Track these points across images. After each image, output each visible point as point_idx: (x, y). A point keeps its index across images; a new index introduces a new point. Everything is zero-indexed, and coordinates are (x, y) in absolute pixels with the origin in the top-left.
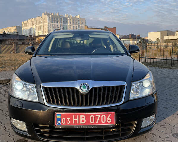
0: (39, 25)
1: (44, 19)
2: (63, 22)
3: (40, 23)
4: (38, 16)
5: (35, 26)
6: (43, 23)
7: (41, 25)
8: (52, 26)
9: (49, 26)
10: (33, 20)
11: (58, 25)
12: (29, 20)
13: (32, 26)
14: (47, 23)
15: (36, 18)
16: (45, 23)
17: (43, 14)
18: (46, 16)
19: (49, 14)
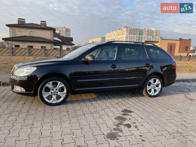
0: (118, 37)
1: (123, 31)
2: (139, 34)
3: (120, 35)
4: (119, 30)
5: (116, 37)
6: (122, 35)
7: (120, 36)
8: (129, 38)
10: (115, 32)
11: (134, 37)
12: (112, 33)
14: (125, 35)
15: (117, 31)
16: (124, 35)
17: (123, 28)
18: (125, 29)
19: (128, 28)
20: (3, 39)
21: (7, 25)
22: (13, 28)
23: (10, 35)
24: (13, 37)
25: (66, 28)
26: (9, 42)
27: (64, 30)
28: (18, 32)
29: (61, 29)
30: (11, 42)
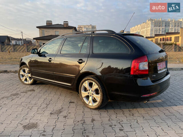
0: (143, 30)
1: (148, 24)
2: (165, 25)
3: (144, 28)
4: (143, 23)
5: (140, 30)
6: (147, 28)
7: (144, 29)
8: (154, 30)
9: (152, 30)
10: (139, 26)
11: (160, 29)
12: (136, 27)
13: (137, 31)
14: (150, 27)
15: (141, 24)
16: (148, 27)
17: (147, 20)
18: (150, 22)
19: (153, 20)
20: (34, 39)
21: (37, 27)
22: (42, 29)
23: (40, 35)
24: (42, 37)
25: (92, 26)
26: (39, 41)
27: (91, 27)
28: (46, 32)
29: (88, 27)
30: (40, 41)
